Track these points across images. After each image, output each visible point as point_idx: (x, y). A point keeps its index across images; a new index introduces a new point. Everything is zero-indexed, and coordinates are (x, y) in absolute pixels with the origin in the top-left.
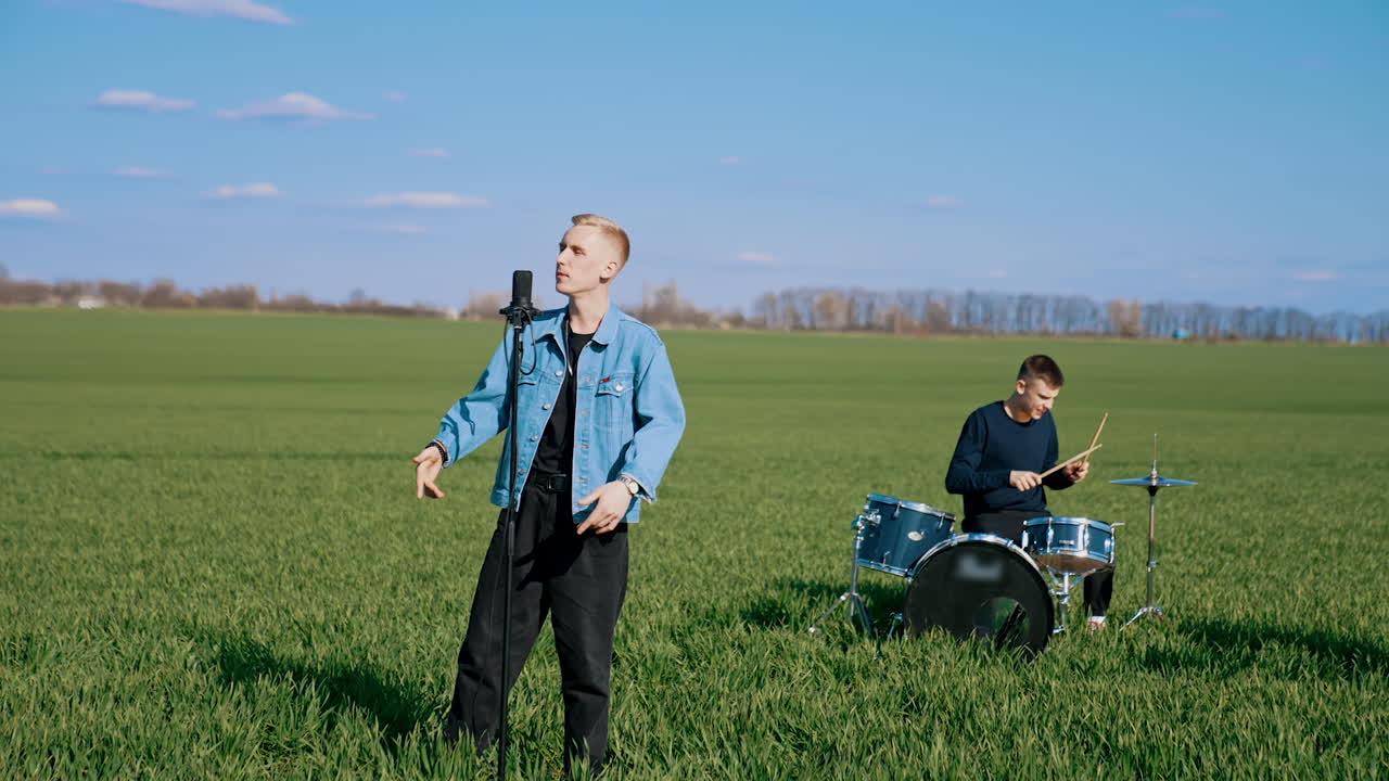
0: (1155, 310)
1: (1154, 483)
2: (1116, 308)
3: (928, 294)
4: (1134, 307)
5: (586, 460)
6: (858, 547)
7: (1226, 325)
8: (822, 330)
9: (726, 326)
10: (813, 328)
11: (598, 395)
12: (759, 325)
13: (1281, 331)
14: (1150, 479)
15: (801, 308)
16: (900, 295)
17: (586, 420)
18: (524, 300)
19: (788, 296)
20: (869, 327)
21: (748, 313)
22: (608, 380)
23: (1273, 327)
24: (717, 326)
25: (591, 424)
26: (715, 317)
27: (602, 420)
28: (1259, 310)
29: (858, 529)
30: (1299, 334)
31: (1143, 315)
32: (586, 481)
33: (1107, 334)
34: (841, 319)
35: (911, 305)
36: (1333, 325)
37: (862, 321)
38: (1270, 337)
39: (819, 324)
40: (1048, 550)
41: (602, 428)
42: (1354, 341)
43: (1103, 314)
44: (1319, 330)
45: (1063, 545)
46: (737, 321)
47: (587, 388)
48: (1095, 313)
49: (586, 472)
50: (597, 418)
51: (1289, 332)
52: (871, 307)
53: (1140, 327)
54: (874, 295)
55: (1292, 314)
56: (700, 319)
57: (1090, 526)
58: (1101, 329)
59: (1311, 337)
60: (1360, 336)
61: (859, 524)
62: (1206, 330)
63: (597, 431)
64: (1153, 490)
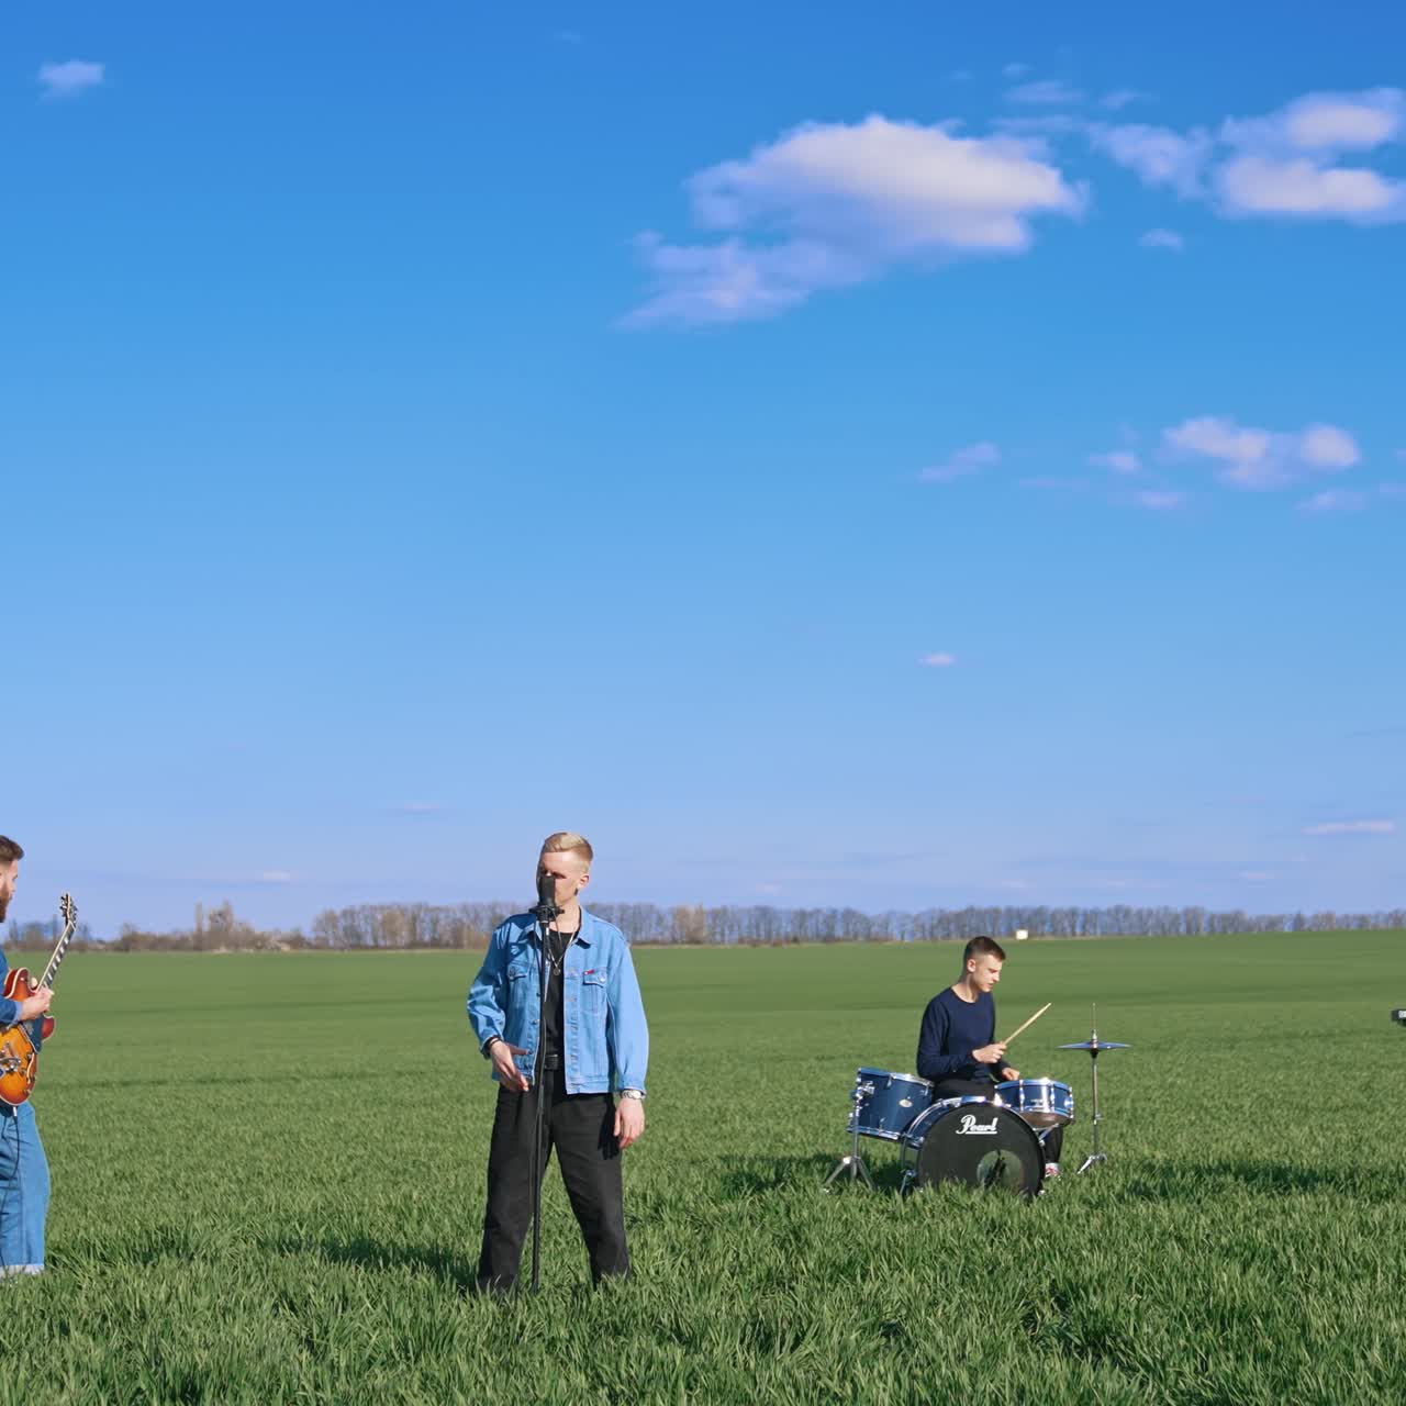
0: (718, 915)
1: (1095, 1046)
2: (681, 914)
3: (493, 908)
4: (700, 912)
5: (576, 1040)
6: (857, 1115)
7: (787, 928)
8: (386, 948)
9: (286, 948)
10: (377, 947)
11: (584, 984)
12: (321, 945)
13: (839, 932)
14: (1091, 1043)
15: (363, 926)
16: (465, 908)
17: (574, 1006)
18: (549, 900)
19: (349, 913)
20: (435, 943)
21: (308, 933)
22: (592, 972)
23: (831, 928)
24: (278, 948)
25: (579, 1008)
26: (273, 941)
27: (589, 1007)
28: (818, 911)
29: (856, 1098)
30: (856, 937)
31: (708, 921)
32: (576, 1058)
33: (674, 941)
34: (404, 936)
35: (477, 918)
36: (885, 925)
37: (427, 938)
38: (829, 939)
39: (382, 943)
40: (1022, 1108)
41: (589, 1014)
42: (907, 940)
43: (669, 921)
44: (875, 929)
45: (1034, 1104)
46: (297, 941)
47: (572, 977)
48: (660, 920)
49: (576, 1050)
50: (584, 1005)
51: (847, 933)
52: (435, 922)
53: (704, 933)
54: (438, 909)
55: (849, 915)
56: (258, 942)
57: (1054, 1086)
58: (667, 935)
59: (869, 938)
60: (913, 934)
61: (858, 1095)
62: (769, 933)
63: (585, 1016)
64: (1094, 1053)
